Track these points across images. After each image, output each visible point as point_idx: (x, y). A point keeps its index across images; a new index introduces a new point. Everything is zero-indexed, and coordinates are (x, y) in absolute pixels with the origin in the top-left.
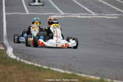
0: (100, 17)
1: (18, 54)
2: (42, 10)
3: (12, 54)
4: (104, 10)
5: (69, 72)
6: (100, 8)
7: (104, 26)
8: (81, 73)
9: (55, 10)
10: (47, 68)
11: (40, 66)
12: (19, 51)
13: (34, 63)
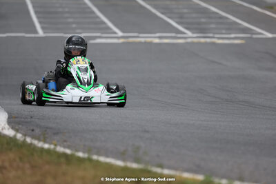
0: (203, 40)
1: (20, 126)
2: (74, 26)
3: (7, 126)
4: (213, 26)
5: (135, 166)
6: (203, 20)
7: (213, 62)
8: (161, 166)
9: (103, 26)
10: (86, 156)
11: (68, 151)
12: (23, 120)
13: (56, 145)
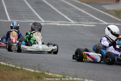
2: (24, 17)
4: (83, 19)
6: (79, 16)
7: (81, 34)
9: (36, 17)
